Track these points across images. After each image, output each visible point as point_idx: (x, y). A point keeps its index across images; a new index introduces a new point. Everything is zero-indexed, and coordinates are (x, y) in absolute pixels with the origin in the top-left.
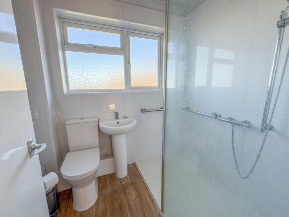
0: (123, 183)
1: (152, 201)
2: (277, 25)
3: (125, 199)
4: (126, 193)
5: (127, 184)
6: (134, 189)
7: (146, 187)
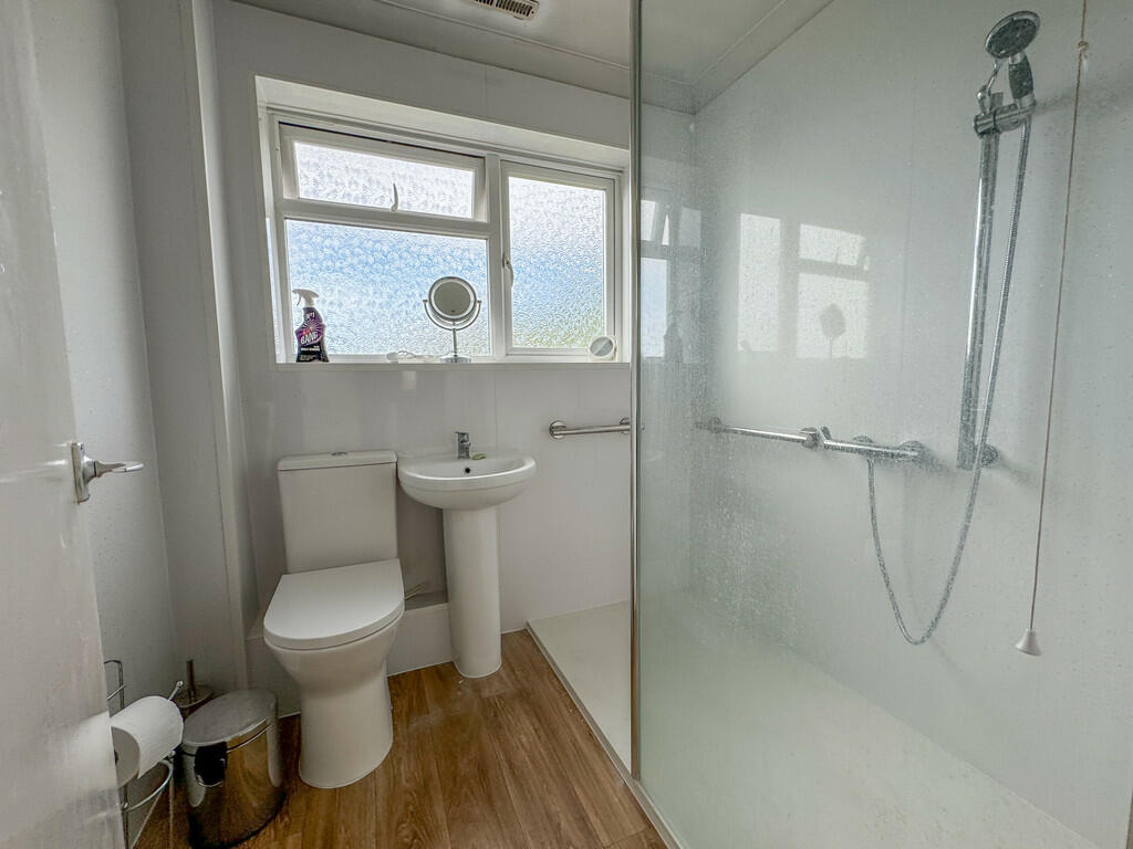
0: (486, 693)
1: (597, 747)
2: (976, 127)
3: (497, 744)
4: (500, 726)
5: (500, 697)
6: (526, 713)
7: (574, 707)
